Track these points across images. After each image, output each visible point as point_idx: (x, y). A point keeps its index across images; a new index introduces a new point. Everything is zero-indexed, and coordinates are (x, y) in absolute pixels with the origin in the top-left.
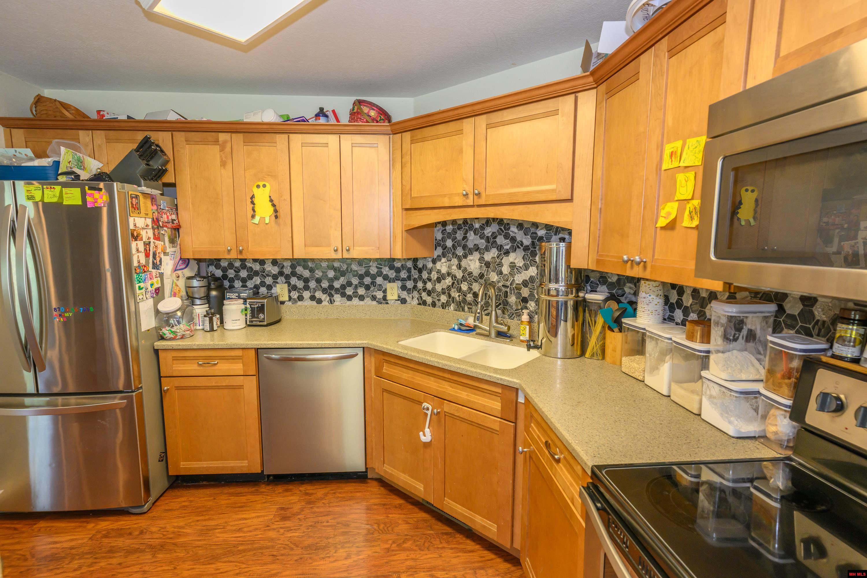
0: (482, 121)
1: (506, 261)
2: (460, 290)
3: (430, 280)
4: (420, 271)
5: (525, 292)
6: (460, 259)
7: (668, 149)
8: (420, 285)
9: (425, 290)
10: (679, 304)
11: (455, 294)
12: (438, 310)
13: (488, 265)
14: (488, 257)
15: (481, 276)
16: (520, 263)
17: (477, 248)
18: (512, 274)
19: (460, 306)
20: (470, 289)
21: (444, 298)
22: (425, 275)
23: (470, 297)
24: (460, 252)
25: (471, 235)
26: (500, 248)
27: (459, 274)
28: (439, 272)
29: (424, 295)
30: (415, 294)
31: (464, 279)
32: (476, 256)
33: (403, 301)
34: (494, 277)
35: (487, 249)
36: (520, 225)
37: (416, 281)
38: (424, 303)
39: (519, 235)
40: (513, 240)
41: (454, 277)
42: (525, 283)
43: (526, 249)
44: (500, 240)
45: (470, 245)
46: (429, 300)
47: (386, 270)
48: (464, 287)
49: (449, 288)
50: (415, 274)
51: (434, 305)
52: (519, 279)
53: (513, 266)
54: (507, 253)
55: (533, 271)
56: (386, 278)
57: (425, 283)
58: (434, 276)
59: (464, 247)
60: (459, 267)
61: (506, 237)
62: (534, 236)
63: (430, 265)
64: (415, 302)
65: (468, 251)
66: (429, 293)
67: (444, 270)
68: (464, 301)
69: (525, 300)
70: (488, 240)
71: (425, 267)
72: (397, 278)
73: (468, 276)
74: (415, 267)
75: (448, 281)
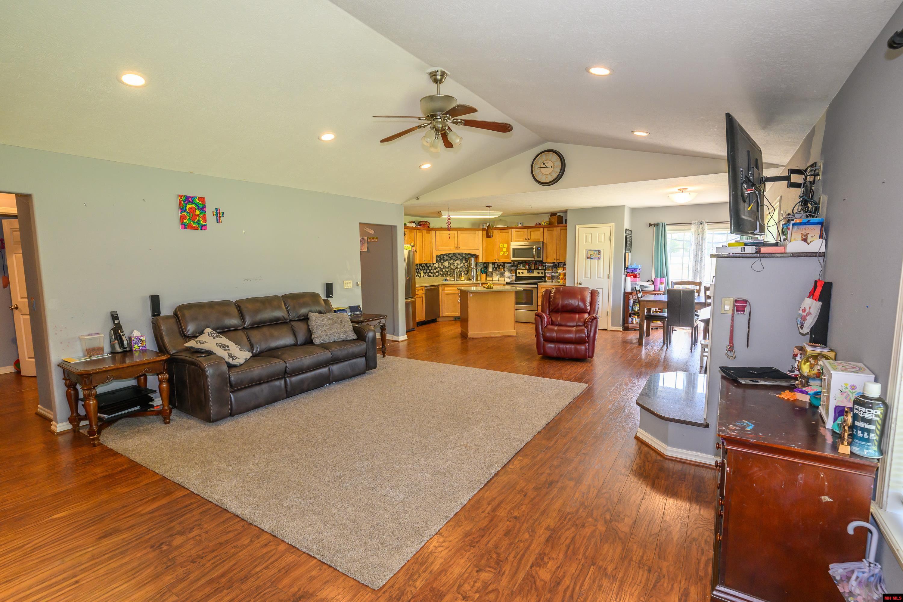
0: (459, 232)
1: (456, 263)
2: (442, 271)
3: (432, 269)
4: (428, 267)
5: (461, 270)
6: (442, 263)
7: (501, 245)
8: (428, 271)
9: (430, 272)
10: (494, 267)
11: (441, 272)
12: (435, 278)
13: (451, 264)
14: (451, 262)
15: (449, 267)
16: (459, 263)
17: (447, 260)
18: (457, 266)
19: (442, 275)
20: (446, 270)
21: (437, 274)
22: (430, 268)
23: (445, 273)
24: (442, 261)
25: (445, 257)
26: (454, 259)
27: (442, 267)
28: (435, 267)
29: (430, 274)
30: (427, 274)
31: (444, 268)
32: (447, 262)
33: (424, 276)
34: (452, 267)
35: (450, 260)
36: (459, 254)
37: (427, 270)
38: (430, 276)
39: (459, 256)
40: (457, 257)
41: (440, 268)
42: (461, 267)
43: (460, 259)
44: (454, 258)
45: (445, 259)
46: (432, 275)
47: (421, 268)
48: (444, 270)
49: (439, 271)
50: (426, 268)
51: (433, 276)
52: (459, 267)
53: (457, 264)
54: (456, 261)
55: (462, 264)
56: (421, 270)
57: (430, 270)
58: (433, 268)
59: (443, 260)
60: (442, 265)
61: (455, 257)
62: (462, 256)
63: (432, 265)
64: (427, 276)
65: (445, 261)
66: (432, 273)
67: (437, 266)
68: (444, 274)
69: (461, 271)
70: (450, 257)
71: (430, 266)
72: (423, 270)
73: (445, 267)
74: (426, 266)
75: (439, 269)
